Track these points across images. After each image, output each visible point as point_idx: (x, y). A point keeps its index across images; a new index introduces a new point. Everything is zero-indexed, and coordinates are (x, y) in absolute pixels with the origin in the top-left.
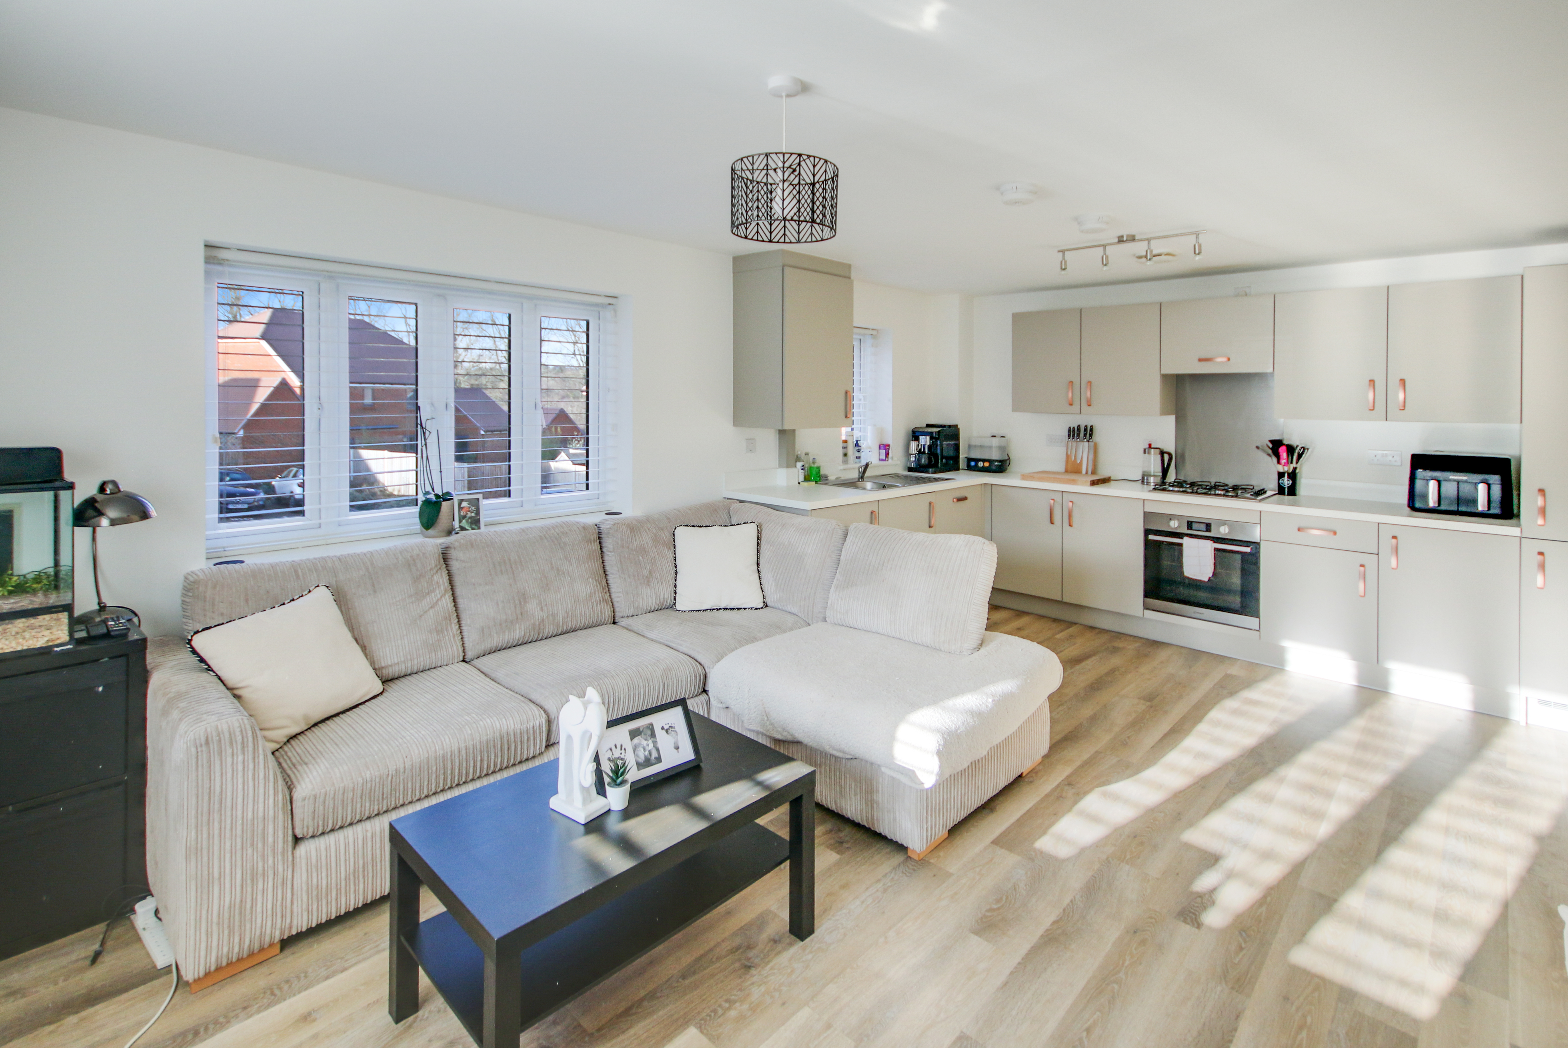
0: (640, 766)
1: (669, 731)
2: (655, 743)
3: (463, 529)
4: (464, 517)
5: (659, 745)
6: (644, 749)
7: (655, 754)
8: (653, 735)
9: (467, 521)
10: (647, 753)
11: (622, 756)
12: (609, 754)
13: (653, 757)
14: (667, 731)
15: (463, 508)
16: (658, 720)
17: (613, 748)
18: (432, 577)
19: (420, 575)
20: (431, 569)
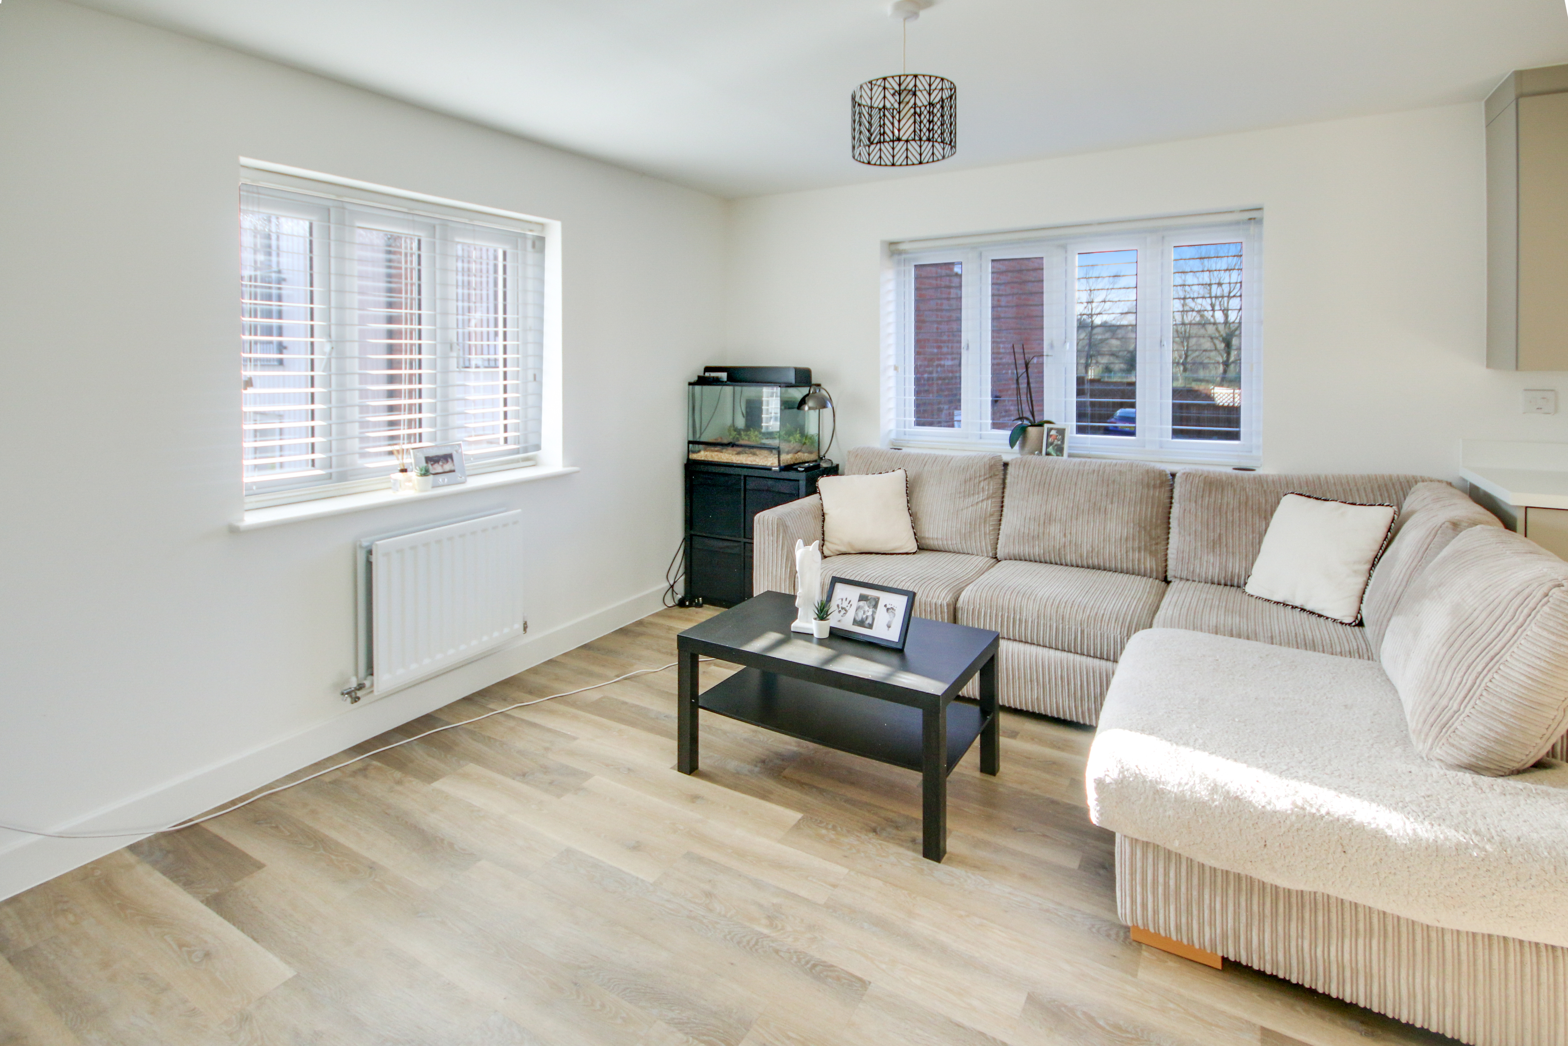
0: (856, 622)
1: (890, 611)
2: (874, 613)
3: (1048, 454)
4: (1052, 444)
5: (876, 616)
6: (864, 613)
7: (869, 621)
8: (875, 606)
9: (1053, 448)
10: (864, 616)
11: (847, 609)
12: (839, 602)
13: (867, 622)
14: (888, 609)
15: (1051, 436)
16: (885, 598)
17: (844, 600)
18: (980, 482)
19: (970, 479)
20: (980, 476)
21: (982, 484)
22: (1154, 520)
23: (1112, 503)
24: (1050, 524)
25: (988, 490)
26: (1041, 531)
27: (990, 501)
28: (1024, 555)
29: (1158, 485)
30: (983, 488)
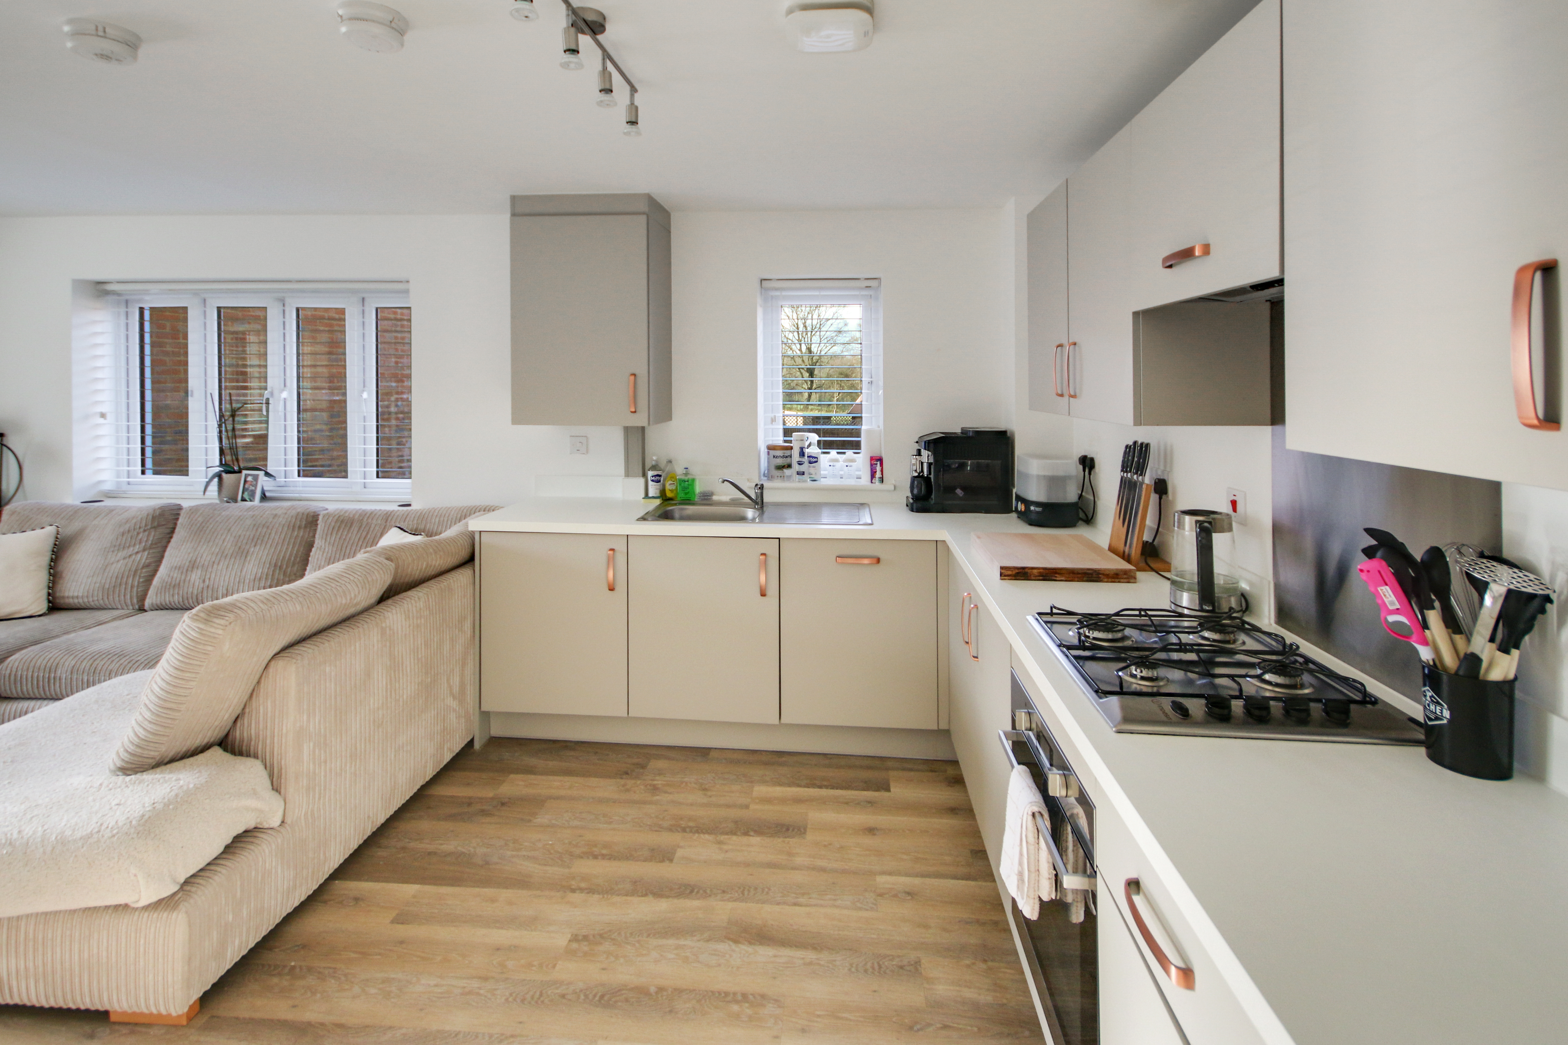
3: (243, 500)
18: (138, 534)
19: (129, 531)
20: (140, 528)
21: (141, 535)
22: (293, 559)
23: (255, 546)
24: (192, 571)
25: (146, 541)
26: (183, 577)
27: (146, 553)
28: (166, 604)
29: (303, 526)
30: (141, 540)
